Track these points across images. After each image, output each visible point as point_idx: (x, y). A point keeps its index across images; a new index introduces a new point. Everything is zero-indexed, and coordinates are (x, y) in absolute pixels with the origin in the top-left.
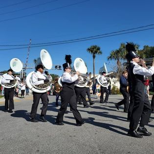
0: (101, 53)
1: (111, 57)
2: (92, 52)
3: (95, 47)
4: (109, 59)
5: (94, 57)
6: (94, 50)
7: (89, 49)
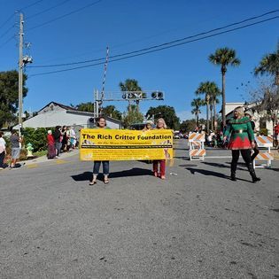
0: (236, 62)
1: (261, 69)
2: (218, 61)
3: (224, 52)
4: (256, 73)
5: (223, 71)
6: (223, 57)
7: (212, 57)
